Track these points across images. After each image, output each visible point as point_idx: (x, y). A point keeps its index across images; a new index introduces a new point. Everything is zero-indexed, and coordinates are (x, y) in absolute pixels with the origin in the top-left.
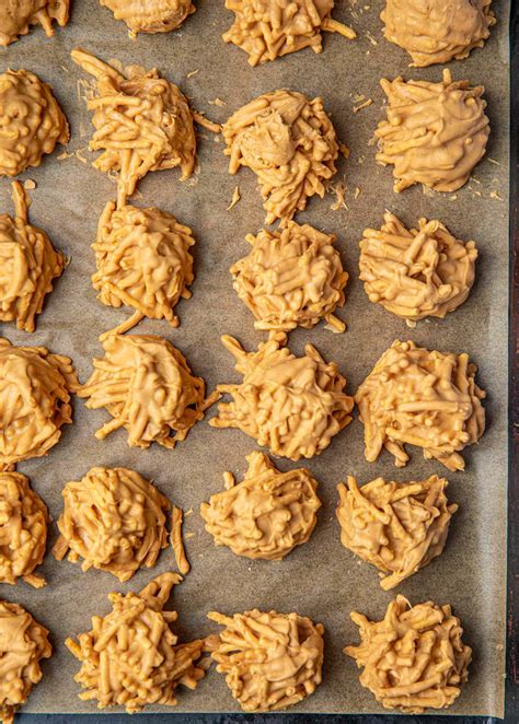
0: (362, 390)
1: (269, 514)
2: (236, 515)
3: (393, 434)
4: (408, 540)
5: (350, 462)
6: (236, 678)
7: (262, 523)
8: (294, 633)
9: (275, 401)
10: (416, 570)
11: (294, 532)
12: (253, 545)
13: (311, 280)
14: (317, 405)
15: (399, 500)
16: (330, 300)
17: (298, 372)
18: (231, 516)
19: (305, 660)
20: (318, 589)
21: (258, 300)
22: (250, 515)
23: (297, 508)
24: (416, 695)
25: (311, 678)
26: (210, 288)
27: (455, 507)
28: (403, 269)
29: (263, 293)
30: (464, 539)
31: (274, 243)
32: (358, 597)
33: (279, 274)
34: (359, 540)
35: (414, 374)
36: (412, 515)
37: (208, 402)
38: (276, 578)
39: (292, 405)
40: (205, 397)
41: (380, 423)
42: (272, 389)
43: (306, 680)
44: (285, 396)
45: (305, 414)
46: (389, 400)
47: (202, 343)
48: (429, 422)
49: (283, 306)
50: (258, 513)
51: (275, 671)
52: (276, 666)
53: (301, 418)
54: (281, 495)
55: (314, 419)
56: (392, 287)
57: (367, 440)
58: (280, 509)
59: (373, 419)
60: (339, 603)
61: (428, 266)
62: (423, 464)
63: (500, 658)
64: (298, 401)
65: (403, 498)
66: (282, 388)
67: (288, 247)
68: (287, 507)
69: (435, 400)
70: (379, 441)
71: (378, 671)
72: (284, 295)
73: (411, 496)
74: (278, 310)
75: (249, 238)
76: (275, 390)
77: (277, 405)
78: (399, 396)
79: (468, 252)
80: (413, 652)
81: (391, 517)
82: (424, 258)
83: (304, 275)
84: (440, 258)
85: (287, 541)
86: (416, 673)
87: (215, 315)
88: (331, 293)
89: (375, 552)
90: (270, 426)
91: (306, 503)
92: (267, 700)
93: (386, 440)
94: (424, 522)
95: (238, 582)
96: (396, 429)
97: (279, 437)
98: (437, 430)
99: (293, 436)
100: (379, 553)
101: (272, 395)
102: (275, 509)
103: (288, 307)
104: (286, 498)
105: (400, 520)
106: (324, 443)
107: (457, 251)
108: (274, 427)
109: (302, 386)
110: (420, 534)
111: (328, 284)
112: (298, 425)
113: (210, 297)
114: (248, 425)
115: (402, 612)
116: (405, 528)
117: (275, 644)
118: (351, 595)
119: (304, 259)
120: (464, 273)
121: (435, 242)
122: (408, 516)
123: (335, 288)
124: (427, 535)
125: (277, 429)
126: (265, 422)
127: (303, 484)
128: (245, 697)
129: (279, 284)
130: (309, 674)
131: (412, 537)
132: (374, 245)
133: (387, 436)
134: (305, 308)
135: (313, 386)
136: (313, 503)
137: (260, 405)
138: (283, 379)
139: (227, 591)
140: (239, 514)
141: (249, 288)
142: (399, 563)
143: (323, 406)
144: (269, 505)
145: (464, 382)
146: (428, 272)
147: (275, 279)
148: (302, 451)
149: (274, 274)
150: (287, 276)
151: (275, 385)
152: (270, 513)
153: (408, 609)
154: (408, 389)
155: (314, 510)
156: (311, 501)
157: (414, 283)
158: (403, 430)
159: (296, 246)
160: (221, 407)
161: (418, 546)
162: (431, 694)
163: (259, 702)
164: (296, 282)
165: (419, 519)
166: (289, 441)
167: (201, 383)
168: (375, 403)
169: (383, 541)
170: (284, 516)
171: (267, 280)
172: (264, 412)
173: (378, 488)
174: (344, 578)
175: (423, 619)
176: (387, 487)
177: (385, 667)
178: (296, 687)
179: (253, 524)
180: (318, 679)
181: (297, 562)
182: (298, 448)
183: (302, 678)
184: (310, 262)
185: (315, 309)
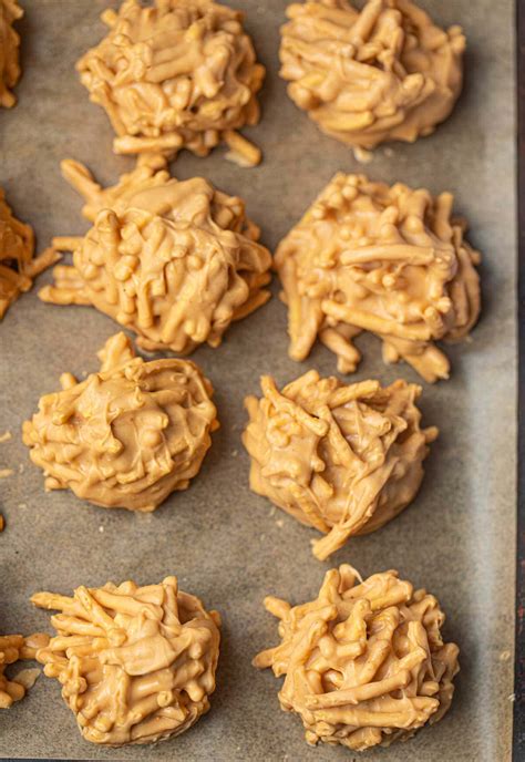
0: (284, 246)
1: (132, 416)
2: (80, 419)
3: (334, 311)
4: (357, 463)
5: (266, 365)
6: (76, 673)
7: (122, 430)
8: (171, 606)
9: (146, 239)
10: (369, 514)
11: (174, 450)
12: (107, 471)
13: (204, 62)
14: (211, 246)
15: (341, 405)
16: (234, 99)
17: (182, 199)
18: (71, 419)
19: (187, 644)
20: (210, 564)
21: (123, 95)
22: (103, 416)
23: (179, 413)
24: (368, 703)
25: (199, 677)
26: (46, 93)
27: (433, 432)
28: (347, 50)
29: (130, 82)
30: (448, 489)
31: (146, 13)
32: (278, 577)
33: (155, 50)
34: (277, 464)
35: (365, 211)
36: (362, 426)
37: (38, 263)
38: (144, 544)
39: (172, 246)
40: (35, 256)
41: (312, 292)
42: (140, 221)
43: (189, 679)
44: (161, 229)
45: (193, 261)
46: (328, 252)
47: (31, 174)
48: (388, 280)
49: (160, 101)
50: (115, 412)
51: (140, 658)
52: (141, 650)
53: (186, 268)
54: (153, 390)
55: (206, 268)
56: (331, 78)
57: (293, 327)
58: (151, 409)
59: (301, 287)
60: (246, 587)
61: (385, 47)
62: (382, 371)
63: (506, 673)
64: (181, 239)
65: (349, 402)
66: (158, 219)
67: (169, 17)
68: (162, 408)
69: (398, 243)
70: (311, 326)
71: (306, 672)
72: (161, 84)
73: (361, 400)
74: (153, 110)
75: (108, 17)
76: (146, 224)
77: (149, 246)
78: (344, 245)
79: (450, 39)
80: (363, 639)
81: (329, 426)
82: (381, 36)
83: (193, 54)
84: (405, 41)
85: (163, 463)
86: (367, 670)
87: (52, 134)
88: (235, 90)
89: (303, 481)
90: (138, 283)
91: (193, 409)
92: (126, 713)
93: (323, 326)
94: (382, 438)
95: (83, 549)
96: (340, 303)
97: (152, 302)
98: (401, 297)
99: (174, 302)
100: (310, 484)
101: (141, 230)
102: (143, 408)
103: (168, 104)
104: (162, 395)
105: (344, 434)
106: (223, 314)
107: (434, 37)
108: (144, 283)
109: (189, 218)
110: (376, 456)
111: (231, 72)
112: (181, 282)
113: (45, 106)
114: (102, 290)
115: (346, 588)
116: (352, 446)
117: (140, 619)
118: (266, 575)
119: (193, 32)
120: (445, 69)
121: (398, 13)
122: (355, 427)
123: (242, 82)
124: (387, 460)
125: (148, 287)
126: (129, 278)
127: (189, 380)
128: (89, 711)
129: (154, 65)
130: (196, 667)
131: (362, 458)
132: (304, 25)
133: (324, 316)
134: (195, 110)
135: (206, 220)
136: (205, 410)
137: (122, 248)
138: (159, 205)
139: (65, 563)
140: (86, 415)
141: (107, 76)
142: (341, 504)
143: (222, 247)
144: (133, 401)
145: (445, 229)
146: (386, 57)
147: (147, 57)
148: (188, 328)
149: (146, 49)
150: (165, 54)
151: (146, 214)
152: (135, 413)
153: (356, 583)
154: (356, 233)
155: (207, 421)
156: (201, 406)
157: (366, 70)
158: (349, 303)
159: (180, 17)
160: (59, 272)
161: (372, 472)
162: (393, 705)
163: (112, 719)
164: (180, 65)
165: (374, 433)
166: (168, 311)
167: (28, 231)
168: (305, 264)
169: (316, 464)
170: (157, 421)
171: (135, 60)
172: (129, 260)
173: (309, 386)
174: (255, 546)
175: (380, 596)
176: (324, 383)
177: (318, 664)
178: (173, 690)
179: (107, 429)
180: (209, 681)
181: (178, 519)
182: (181, 323)
183: (183, 673)
184: (203, 36)
185: (210, 111)
